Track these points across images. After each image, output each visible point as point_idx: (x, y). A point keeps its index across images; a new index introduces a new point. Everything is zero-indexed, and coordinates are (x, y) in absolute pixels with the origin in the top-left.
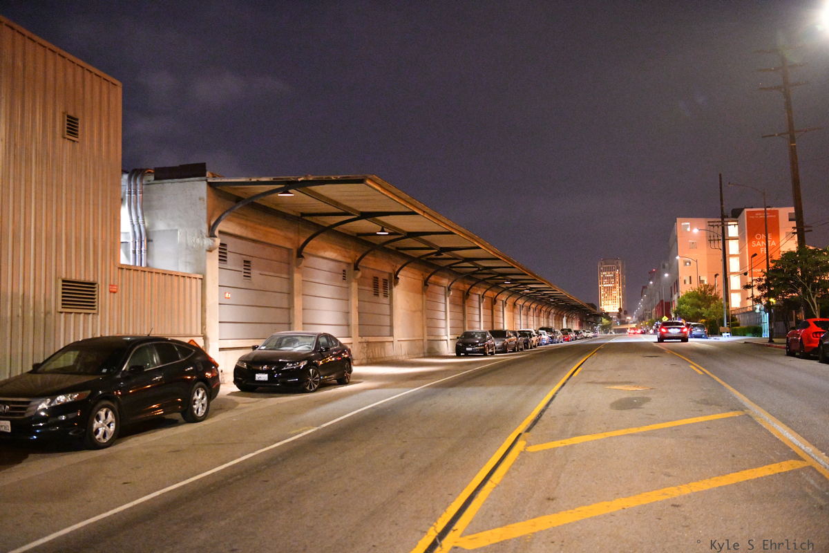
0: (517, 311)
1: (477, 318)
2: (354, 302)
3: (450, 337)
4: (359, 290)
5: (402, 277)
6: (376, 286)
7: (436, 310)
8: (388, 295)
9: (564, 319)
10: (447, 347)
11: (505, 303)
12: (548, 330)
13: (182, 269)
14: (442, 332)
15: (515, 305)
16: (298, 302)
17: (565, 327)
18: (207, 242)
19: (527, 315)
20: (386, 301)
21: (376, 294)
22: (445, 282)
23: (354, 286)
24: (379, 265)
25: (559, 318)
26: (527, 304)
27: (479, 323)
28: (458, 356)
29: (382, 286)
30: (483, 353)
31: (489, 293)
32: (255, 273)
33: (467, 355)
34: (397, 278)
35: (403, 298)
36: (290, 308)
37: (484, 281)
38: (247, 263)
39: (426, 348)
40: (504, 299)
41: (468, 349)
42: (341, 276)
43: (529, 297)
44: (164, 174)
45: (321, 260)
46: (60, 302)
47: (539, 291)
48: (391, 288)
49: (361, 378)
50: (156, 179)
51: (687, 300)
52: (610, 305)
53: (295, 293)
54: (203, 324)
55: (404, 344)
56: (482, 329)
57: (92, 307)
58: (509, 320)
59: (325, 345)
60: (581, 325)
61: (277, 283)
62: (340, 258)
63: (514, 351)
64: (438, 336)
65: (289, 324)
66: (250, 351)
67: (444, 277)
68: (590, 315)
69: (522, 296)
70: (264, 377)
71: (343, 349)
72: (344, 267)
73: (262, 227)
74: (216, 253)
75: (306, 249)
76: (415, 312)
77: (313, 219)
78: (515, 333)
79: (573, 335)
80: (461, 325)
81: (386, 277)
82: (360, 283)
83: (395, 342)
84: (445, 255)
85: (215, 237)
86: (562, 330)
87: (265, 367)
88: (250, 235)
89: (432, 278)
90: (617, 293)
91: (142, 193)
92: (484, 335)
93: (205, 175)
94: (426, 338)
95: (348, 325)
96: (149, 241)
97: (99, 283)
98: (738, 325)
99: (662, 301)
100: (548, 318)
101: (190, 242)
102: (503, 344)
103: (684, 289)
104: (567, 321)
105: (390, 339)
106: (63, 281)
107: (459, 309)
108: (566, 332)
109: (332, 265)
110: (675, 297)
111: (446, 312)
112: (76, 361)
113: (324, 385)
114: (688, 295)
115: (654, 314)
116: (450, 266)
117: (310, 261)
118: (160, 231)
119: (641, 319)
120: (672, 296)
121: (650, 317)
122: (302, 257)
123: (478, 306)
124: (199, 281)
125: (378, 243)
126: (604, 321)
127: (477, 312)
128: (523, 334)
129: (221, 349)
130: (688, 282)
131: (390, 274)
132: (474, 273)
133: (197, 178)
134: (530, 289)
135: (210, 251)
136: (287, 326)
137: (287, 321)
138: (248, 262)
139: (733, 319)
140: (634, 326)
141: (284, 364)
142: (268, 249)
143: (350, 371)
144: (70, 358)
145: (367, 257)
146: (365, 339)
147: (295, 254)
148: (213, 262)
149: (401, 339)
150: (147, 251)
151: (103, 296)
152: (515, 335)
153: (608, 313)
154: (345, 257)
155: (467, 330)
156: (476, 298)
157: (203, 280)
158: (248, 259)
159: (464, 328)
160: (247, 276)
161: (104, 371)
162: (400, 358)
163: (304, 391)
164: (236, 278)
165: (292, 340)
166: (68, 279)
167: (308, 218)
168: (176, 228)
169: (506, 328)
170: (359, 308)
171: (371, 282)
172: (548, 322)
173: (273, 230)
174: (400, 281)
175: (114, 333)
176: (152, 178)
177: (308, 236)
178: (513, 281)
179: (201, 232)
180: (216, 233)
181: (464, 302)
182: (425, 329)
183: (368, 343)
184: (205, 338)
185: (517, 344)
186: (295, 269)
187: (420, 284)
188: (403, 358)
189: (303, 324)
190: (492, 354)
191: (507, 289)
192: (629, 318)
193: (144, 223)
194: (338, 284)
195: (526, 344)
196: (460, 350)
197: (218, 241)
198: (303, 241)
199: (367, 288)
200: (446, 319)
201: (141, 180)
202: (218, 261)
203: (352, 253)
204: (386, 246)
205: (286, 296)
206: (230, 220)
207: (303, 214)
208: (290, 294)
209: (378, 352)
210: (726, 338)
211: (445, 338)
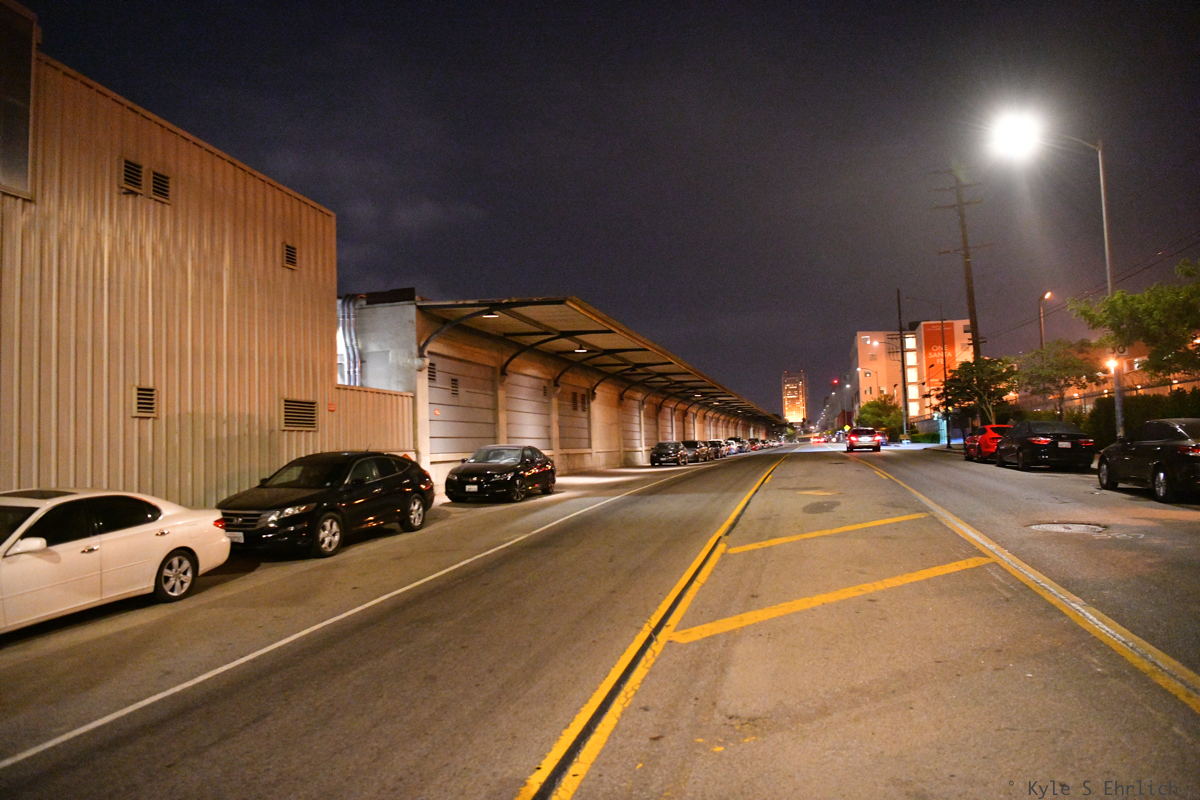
0: (707, 422)
1: (669, 430)
2: (555, 417)
3: (644, 448)
4: (560, 406)
5: (601, 392)
6: (574, 400)
7: (630, 422)
8: (587, 409)
9: (752, 430)
10: (642, 457)
11: (695, 415)
12: (737, 440)
13: (395, 388)
14: (638, 442)
15: (704, 417)
16: (502, 417)
17: (752, 437)
18: (417, 362)
19: (716, 426)
20: (584, 415)
21: (575, 408)
22: (639, 396)
23: (555, 401)
24: (577, 381)
25: (746, 429)
26: (717, 415)
27: (672, 436)
28: (653, 466)
29: (581, 401)
30: (676, 462)
31: (680, 406)
32: (461, 390)
33: (661, 466)
34: (594, 394)
35: (599, 412)
36: (495, 423)
37: (675, 395)
38: (454, 382)
39: (622, 458)
40: (695, 411)
41: (662, 459)
42: (542, 393)
43: (717, 409)
44: (375, 299)
45: (521, 377)
46: (283, 421)
47: (727, 403)
48: (589, 403)
49: (564, 488)
50: (368, 303)
51: (868, 409)
52: (794, 415)
53: (500, 408)
54: (415, 439)
55: (602, 456)
56: (674, 440)
57: (312, 424)
58: (701, 432)
59: (529, 457)
60: (767, 435)
61: (483, 400)
62: (540, 375)
63: (705, 460)
64: (633, 447)
65: (495, 438)
66: (459, 464)
67: (638, 392)
68: (775, 424)
69: (711, 409)
70: (474, 488)
71: (546, 460)
72: (544, 383)
73: (467, 347)
74: (426, 373)
75: (509, 367)
76: (611, 424)
77: (513, 339)
78: (706, 443)
79: (760, 444)
80: (653, 436)
81: (584, 392)
82: (560, 398)
83: (594, 454)
84: (639, 371)
85: (424, 357)
86: (750, 440)
87: (475, 479)
88: (457, 355)
89: (628, 393)
90: (801, 405)
91: (355, 316)
92: (677, 446)
93: (413, 299)
94: (622, 449)
95: (549, 438)
96: (362, 362)
97: (319, 402)
98: (917, 432)
99: (843, 411)
100: (736, 428)
101: (401, 363)
102: (695, 455)
103: (865, 399)
104: (754, 431)
105: (589, 451)
106: (286, 401)
107: (652, 422)
108: (753, 442)
109: (534, 382)
110: (856, 407)
111: (640, 424)
112: (301, 476)
113: (530, 495)
114: (869, 405)
115: (836, 424)
116: (644, 381)
117: (513, 378)
118: (372, 353)
119: (824, 428)
120: (853, 406)
121: (833, 427)
122: (506, 375)
123: (669, 418)
124: (411, 399)
125: (576, 360)
126: (789, 430)
127: (669, 424)
128: (713, 444)
129: (432, 463)
130: (868, 393)
131: (588, 389)
132: (667, 387)
133: (406, 302)
134: (720, 401)
135: (420, 370)
136: (492, 440)
137: (492, 435)
138: (456, 380)
139: (913, 427)
140: (817, 435)
141: (492, 476)
142: (474, 368)
143: (554, 482)
144: (295, 474)
145: (566, 373)
146: (565, 451)
147: (499, 372)
148: (423, 383)
149: (598, 450)
150: (361, 372)
151: (322, 414)
152: (706, 445)
153: (792, 424)
154: (543, 373)
155: (661, 441)
156: (669, 410)
157: (414, 398)
158: (454, 377)
159: (658, 440)
160: (455, 394)
161: (328, 484)
162: (599, 469)
163: (511, 501)
164: (444, 395)
165: (498, 453)
166: (290, 399)
167: (510, 338)
168: (388, 349)
169: (696, 439)
170: (559, 422)
171: (570, 396)
172: (736, 433)
173: (477, 350)
174: (597, 396)
175: (333, 449)
176: (364, 302)
177: (511, 354)
178: (702, 393)
179: (411, 353)
180: (426, 354)
181: (657, 415)
182: (622, 441)
183: (568, 455)
184: (417, 452)
185: (708, 454)
186: (500, 387)
187: (616, 397)
188: (602, 469)
189: (508, 438)
190: (685, 463)
191: (697, 402)
192: (812, 427)
193: (357, 345)
194: (539, 399)
195: (717, 452)
196: (655, 460)
197: (427, 361)
198: (506, 359)
199: (567, 403)
200: (640, 432)
201: (354, 305)
202: (427, 380)
203: (553, 371)
204: (584, 363)
205: (491, 412)
206: (437, 341)
207: (506, 334)
208: (495, 409)
209: (577, 463)
210: (906, 446)
211: (640, 449)
